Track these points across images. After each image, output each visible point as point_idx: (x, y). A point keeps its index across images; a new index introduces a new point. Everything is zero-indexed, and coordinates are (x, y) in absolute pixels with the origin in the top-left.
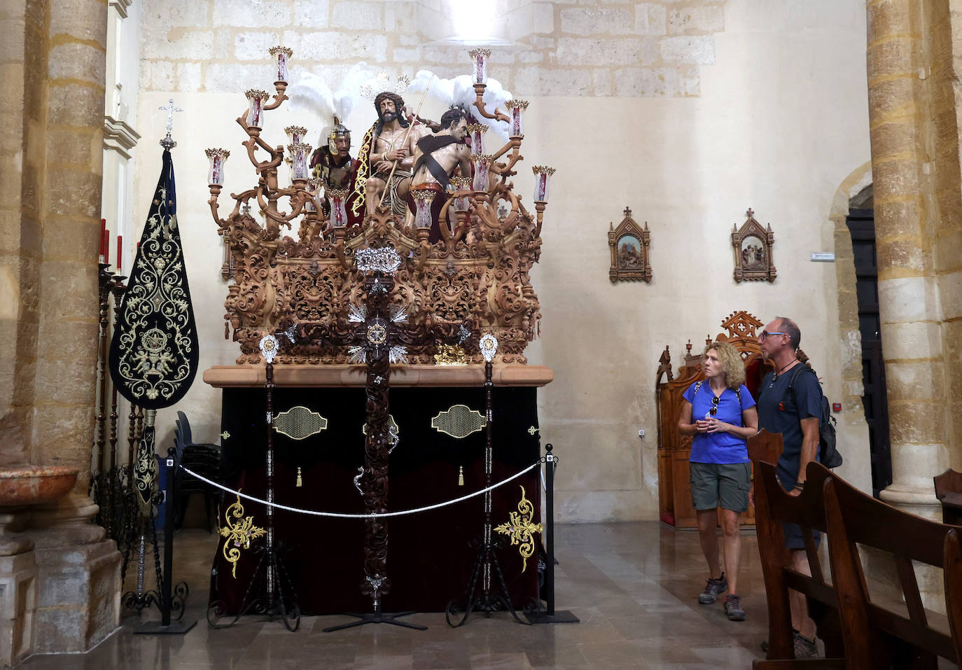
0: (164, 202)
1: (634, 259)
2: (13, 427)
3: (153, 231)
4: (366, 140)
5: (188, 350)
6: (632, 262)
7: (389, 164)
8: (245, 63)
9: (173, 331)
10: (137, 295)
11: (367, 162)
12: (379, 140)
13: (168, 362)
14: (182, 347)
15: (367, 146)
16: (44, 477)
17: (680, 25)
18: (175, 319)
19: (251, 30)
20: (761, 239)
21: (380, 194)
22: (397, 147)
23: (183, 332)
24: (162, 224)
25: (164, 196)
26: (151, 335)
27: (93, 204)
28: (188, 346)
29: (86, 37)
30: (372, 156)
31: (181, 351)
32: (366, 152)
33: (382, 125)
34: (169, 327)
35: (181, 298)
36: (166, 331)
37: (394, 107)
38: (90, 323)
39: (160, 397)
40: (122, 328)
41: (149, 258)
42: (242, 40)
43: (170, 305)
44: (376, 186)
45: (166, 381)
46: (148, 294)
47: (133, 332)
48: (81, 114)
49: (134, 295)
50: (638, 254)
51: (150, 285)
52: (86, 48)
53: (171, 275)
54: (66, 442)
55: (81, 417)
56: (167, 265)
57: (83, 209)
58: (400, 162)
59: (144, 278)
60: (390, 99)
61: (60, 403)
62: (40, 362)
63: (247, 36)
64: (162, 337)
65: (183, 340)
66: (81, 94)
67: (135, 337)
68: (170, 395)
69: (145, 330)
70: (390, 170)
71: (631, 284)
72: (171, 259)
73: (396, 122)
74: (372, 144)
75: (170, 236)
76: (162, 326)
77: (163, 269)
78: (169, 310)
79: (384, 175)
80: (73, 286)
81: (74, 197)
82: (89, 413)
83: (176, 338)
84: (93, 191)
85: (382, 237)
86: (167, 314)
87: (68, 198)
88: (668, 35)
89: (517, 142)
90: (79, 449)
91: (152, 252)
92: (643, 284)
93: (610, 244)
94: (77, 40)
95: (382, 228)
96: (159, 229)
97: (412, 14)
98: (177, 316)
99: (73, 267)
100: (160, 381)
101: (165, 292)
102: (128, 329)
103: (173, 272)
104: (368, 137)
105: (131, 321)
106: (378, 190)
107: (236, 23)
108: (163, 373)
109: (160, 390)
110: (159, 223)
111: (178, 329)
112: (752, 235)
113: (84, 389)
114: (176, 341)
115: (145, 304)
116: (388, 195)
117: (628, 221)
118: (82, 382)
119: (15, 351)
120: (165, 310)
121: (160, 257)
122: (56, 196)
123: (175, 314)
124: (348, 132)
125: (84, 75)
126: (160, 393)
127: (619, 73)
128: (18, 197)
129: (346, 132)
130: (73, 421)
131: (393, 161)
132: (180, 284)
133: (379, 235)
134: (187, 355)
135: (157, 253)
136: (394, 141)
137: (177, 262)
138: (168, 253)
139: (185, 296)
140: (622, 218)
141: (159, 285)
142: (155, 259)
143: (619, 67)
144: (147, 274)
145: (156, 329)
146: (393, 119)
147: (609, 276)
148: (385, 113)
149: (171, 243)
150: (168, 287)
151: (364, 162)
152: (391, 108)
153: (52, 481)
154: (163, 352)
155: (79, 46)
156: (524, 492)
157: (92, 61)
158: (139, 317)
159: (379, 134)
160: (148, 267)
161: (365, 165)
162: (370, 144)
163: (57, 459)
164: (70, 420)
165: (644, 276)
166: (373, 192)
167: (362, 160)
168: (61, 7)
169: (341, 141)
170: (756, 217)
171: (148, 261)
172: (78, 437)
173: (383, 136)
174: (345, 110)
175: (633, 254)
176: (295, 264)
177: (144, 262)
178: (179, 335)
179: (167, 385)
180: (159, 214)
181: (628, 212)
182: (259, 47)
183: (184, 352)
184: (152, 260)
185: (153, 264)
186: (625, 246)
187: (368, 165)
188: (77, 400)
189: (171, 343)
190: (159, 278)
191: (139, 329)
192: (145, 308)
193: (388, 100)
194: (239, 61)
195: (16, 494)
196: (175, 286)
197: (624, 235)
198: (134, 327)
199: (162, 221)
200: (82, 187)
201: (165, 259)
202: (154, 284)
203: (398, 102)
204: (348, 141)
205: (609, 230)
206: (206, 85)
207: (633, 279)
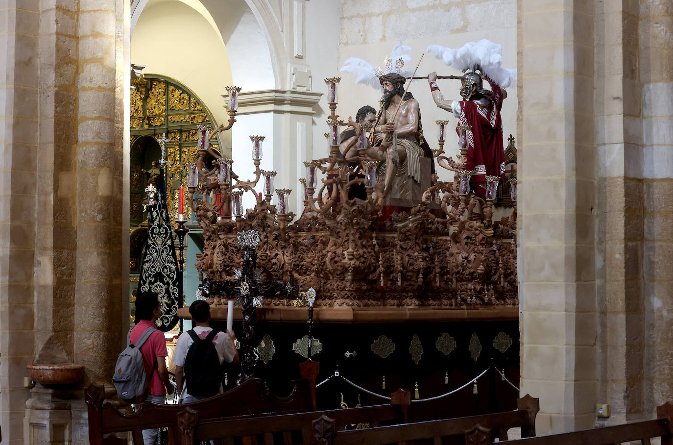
0: (160, 202)
2: (57, 343)
3: (155, 220)
5: (177, 296)
7: (383, 135)
8: (413, 10)
9: (168, 283)
10: (148, 261)
13: (166, 303)
14: (174, 294)
18: (169, 276)
23: (174, 284)
24: (159, 215)
25: (160, 198)
26: (156, 286)
27: (100, 214)
28: (177, 293)
29: (94, 115)
31: (173, 297)
34: (166, 281)
35: (172, 262)
36: (164, 284)
38: (100, 284)
39: (163, 326)
40: (142, 283)
41: (153, 238)
43: (166, 267)
45: (166, 316)
46: (154, 261)
47: (147, 285)
48: (91, 162)
49: (147, 262)
51: (155, 255)
52: (94, 122)
53: (166, 248)
54: (88, 352)
55: (95, 338)
56: (163, 242)
57: (94, 217)
59: (151, 251)
61: (84, 330)
62: (76, 306)
64: (162, 287)
65: (174, 289)
66: (92, 150)
67: (148, 288)
68: (168, 324)
69: (153, 284)
72: (165, 238)
75: (164, 224)
76: (162, 281)
77: (161, 245)
78: (165, 270)
80: (89, 263)
81: (89, 211)
82: (101, 336)
83: (170, 288)
84: (100, 206)
86: (164, 273)
87: (86, 212)
90: (96, 356)
91: (155, 234)
94: (89, 119)
95: (259, 215)
96: (158, 218)
98: (170, 274)
99: (89, 252)
100: (163, 315)
101: (163, 259)
102: (145, 283)
103: (166, 246)
105: (146, 278)
108: (164, 310)
109: (163, 321)
110: (158, 215)
111: (171, 282)
113: (97, 322)
114: (170, 290)
115: (153, 267)
118: (95, 318)
119: (52, 302)
120: (163, 270)
121: (159, 237)
123: (169, 273)
125: (94, 138)
126: (163, 323)
128: (52, 218)
130: (91, 340)
131: (386, 132)
132: (170, 253)
133: (260, 219)
134: (176, 299)
135: (158, 234)
137: (169, 239)
138: (164, 234)
139: (174, 261)
141: (160, 255)
142: (157, 238)
144: (153, 248)
145: (159, 283)
148: (386, 91)
149: (165, 228)
150: (164, 255)
151: (372, 134)
154: (163, 297)
155: (90, 122)
156: (343, 397)
157: (98, 129)
158: (150, 275)
159: (386, 108)
160: (153, 244)
162: (379, 118)
163: (84, 361)
164: (89, 339)
168: (82, 100)
171: (153, 240)
172: (95, 349)
173: (389, 110)
176: (232, 238)
177: (151, 240)
178: (171, 286)
179: (166, 318)
180: (158, 210)
183: (175, 296)
184: (155, 239)
185: (156, 241)
188: (93, 328)
189: (167, 291)
190: (159, 250)
191: (150, 283)
192: (153, 269)
193: (385, 82)
194: (409, 10)
196: (168, 254)
198: (148, 281)
199: (159, 214)
200: (93, 205)
201: (162, 238)
202: (157, 254)
203: (395, 82)
206: (386, 35)
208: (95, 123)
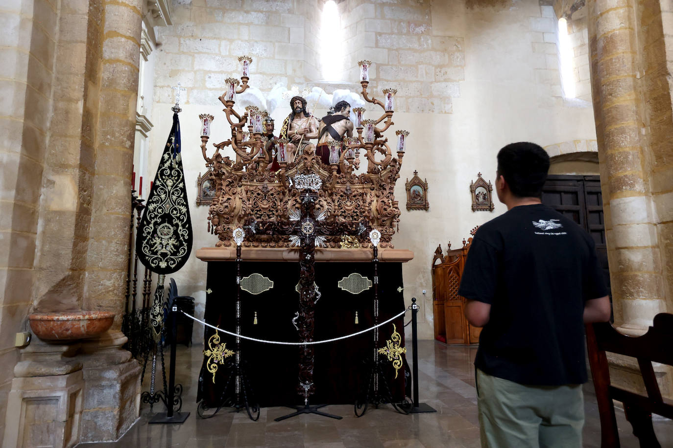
0: (173, 145)
1: (419, 198)
2: (70, 285)
3: (166, 162)
4: (285, 123)
5: (186, 238)
6: (418, 199)
7: (299, 136)
8: (211, 89)
9: (177, 225)
10: (155, 202)
11: (286, 135)
12: (292, 124)
13: (173, 245)
14: (183, 235)
15: (285, 126)
16: (90, 320)
17: (442, 76)
18: (178, 218)
19: (215, 72)
20: (486, 189)
21: (294, 153)
22: (303, 127)
23: (183, 226)
24: (172, 158)
25: (173, 141)
26: (163, 227)
27: (129, 140)
28: (186, 235)
29: (128, 34)
30: (289, 132)
31: (181, 238)
32: (285, 130)
33: (295, 115)
34: (174, 223)
35: (183, 205)
36: (173, 226)
37: (301, 105)
38: (125, 216)
39: (168, 267)
40: (145, 223)
41: (163, 179)
42: (210, 77)
43: (175, 209)
44: (292, 148)
45: (172, 257)
46: (162, 202)
47: (152, 225)
48: (123, 82)
49: (153, 202)
50: (421, 196)
51: (163, 196)
53: (177, 190)
54: (107, 295)
55: (117, 279)
56: (174, 184)
57: (122, 142)
58: (305, 136)
59: (159, 192)
60: (300, 100)
61: (103, 269)
62: (91, 241)
63: (212, 75)
64: (169, 229)
65: (183, 231)
66: (124, 69)
67: (153, 228)
68: (174, 265)
69: (159, 224)
70: (299, 140)
71: (418, 211)
72: (177, 180)
73: (302, 113)
74: (288, 126)
75: (177, 166)
76: (170, 222)
77: (172, 187)
78: (175, 212)
79: (296, 142)
80: (114, 192)
81: (117, 134)
82: (123, 276)
83: (179, 230)
84: (129, 132)
85: (309, 169)
86: (174, 214)
87: (113, 135)
88: (435, 81)
89: (391, 114)
90: (116, 300)
91: (165, 176)
92: (424, 211)
93: (406, 190)
94: (122, 36)
95: (309, 164)
96: (170, 161)
97: (301, 66)
98: (180, 216)
99: (115, 179)
100: (168, 257)
101: (173, 201)
102: (149, 223)
103: (178, 188)
104: (286, 122)
105: (151, 218)
106: (293, 150)
107: (206, 68)
108: (170, 252)
109: (168, 262)
110: (170, 158)
111: (180, 224)
112: (480, 186)
113: (120, 260)
114: (179, 232)
115: (160, 208)
116: (298, 153)
117: (416, 177)
118: (119, 255)
119: (73, 232)
120: (172, 212)
121: (170, 179)
122: (105, 134)
123: (178, 215)
124: (273, 120)
125: (126, 58)
126: (168, 264)
127: (410, 100)
128: (80, 130)
129: (272, 120)
130: (112, 281)
131: (301, 134)
132: (182, 196)
133: (307, 168)
134: (185, 240)
135: (168, 176)
136: (300, 124)
137: (181, 182)
138: (175, 177)
139: (185, 203)
140: (413, 176)
141: (169, 196)
142: (167, 180)
143: (410, 97)
144: (162, 189)
145: (166, 224)
146: (301, 112)
147: (406, 207)
148: (296, 108)
149: (177, 171)
150: (174, 197)
151: (284, 135)
152: (300, 105)
153: (96, 323)
154: (171, 238)
155: (123, 40)
156: (395, 328)
157: (131, 50)
158: (156, 216)
159: (292, 120)
160: (162, 185)
161: (285, 137)
162: (287, 126)
163: (101, 306)
164: (110, 280)
165: (425, 207)
166: (290, 151)
167: (283, 134)
168: (112, 14)
169: (269, 125)
170: (482, 177)
171: (162, 181)
172: (115, 291)
173: (295, 121)
174: (272, 108)
175: (419, 196)
176: (254, 186)
177: (160, 181)
178: (180, 228)
179: (172, 259)
180: (170, 152)
181: (416, 173)
182: (219, 81)
183: (184, 238)
184: (165, 180)
185: (165, 183)
186: (414, 191)
187: (286, 137)
188: (116, 267)
189: (176, 233)
190: (169, 192)
191: (156, 224)
192: (160, 211)
193: (298, 101)
194: (207, 89)
195: (70, 332)
196: (179, 197)
197: (414, 185)
198: (153, 222)
199: (172, 156)
200: (122, 128)
201: (173, 180)
202: (166, 196)
203: (304, 102)
204: (273, 125)
205: (406, 182)
206: (189, 101)
207: (419, 209)
208: (129, 42)
